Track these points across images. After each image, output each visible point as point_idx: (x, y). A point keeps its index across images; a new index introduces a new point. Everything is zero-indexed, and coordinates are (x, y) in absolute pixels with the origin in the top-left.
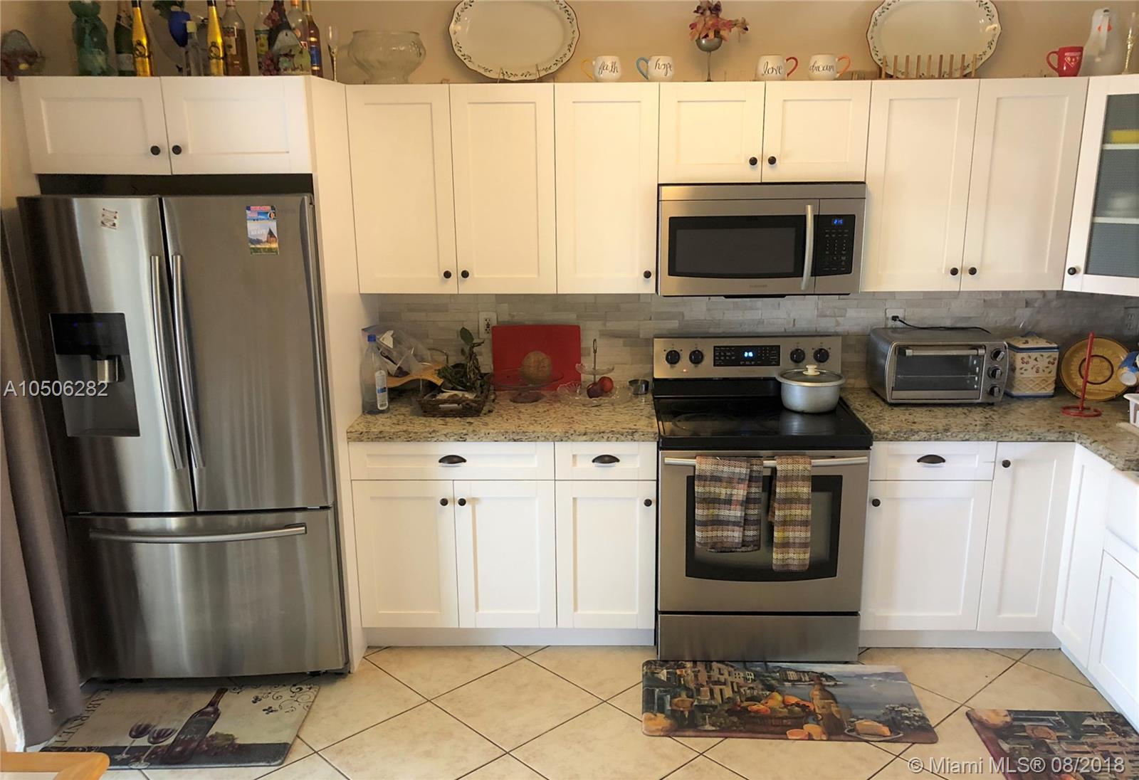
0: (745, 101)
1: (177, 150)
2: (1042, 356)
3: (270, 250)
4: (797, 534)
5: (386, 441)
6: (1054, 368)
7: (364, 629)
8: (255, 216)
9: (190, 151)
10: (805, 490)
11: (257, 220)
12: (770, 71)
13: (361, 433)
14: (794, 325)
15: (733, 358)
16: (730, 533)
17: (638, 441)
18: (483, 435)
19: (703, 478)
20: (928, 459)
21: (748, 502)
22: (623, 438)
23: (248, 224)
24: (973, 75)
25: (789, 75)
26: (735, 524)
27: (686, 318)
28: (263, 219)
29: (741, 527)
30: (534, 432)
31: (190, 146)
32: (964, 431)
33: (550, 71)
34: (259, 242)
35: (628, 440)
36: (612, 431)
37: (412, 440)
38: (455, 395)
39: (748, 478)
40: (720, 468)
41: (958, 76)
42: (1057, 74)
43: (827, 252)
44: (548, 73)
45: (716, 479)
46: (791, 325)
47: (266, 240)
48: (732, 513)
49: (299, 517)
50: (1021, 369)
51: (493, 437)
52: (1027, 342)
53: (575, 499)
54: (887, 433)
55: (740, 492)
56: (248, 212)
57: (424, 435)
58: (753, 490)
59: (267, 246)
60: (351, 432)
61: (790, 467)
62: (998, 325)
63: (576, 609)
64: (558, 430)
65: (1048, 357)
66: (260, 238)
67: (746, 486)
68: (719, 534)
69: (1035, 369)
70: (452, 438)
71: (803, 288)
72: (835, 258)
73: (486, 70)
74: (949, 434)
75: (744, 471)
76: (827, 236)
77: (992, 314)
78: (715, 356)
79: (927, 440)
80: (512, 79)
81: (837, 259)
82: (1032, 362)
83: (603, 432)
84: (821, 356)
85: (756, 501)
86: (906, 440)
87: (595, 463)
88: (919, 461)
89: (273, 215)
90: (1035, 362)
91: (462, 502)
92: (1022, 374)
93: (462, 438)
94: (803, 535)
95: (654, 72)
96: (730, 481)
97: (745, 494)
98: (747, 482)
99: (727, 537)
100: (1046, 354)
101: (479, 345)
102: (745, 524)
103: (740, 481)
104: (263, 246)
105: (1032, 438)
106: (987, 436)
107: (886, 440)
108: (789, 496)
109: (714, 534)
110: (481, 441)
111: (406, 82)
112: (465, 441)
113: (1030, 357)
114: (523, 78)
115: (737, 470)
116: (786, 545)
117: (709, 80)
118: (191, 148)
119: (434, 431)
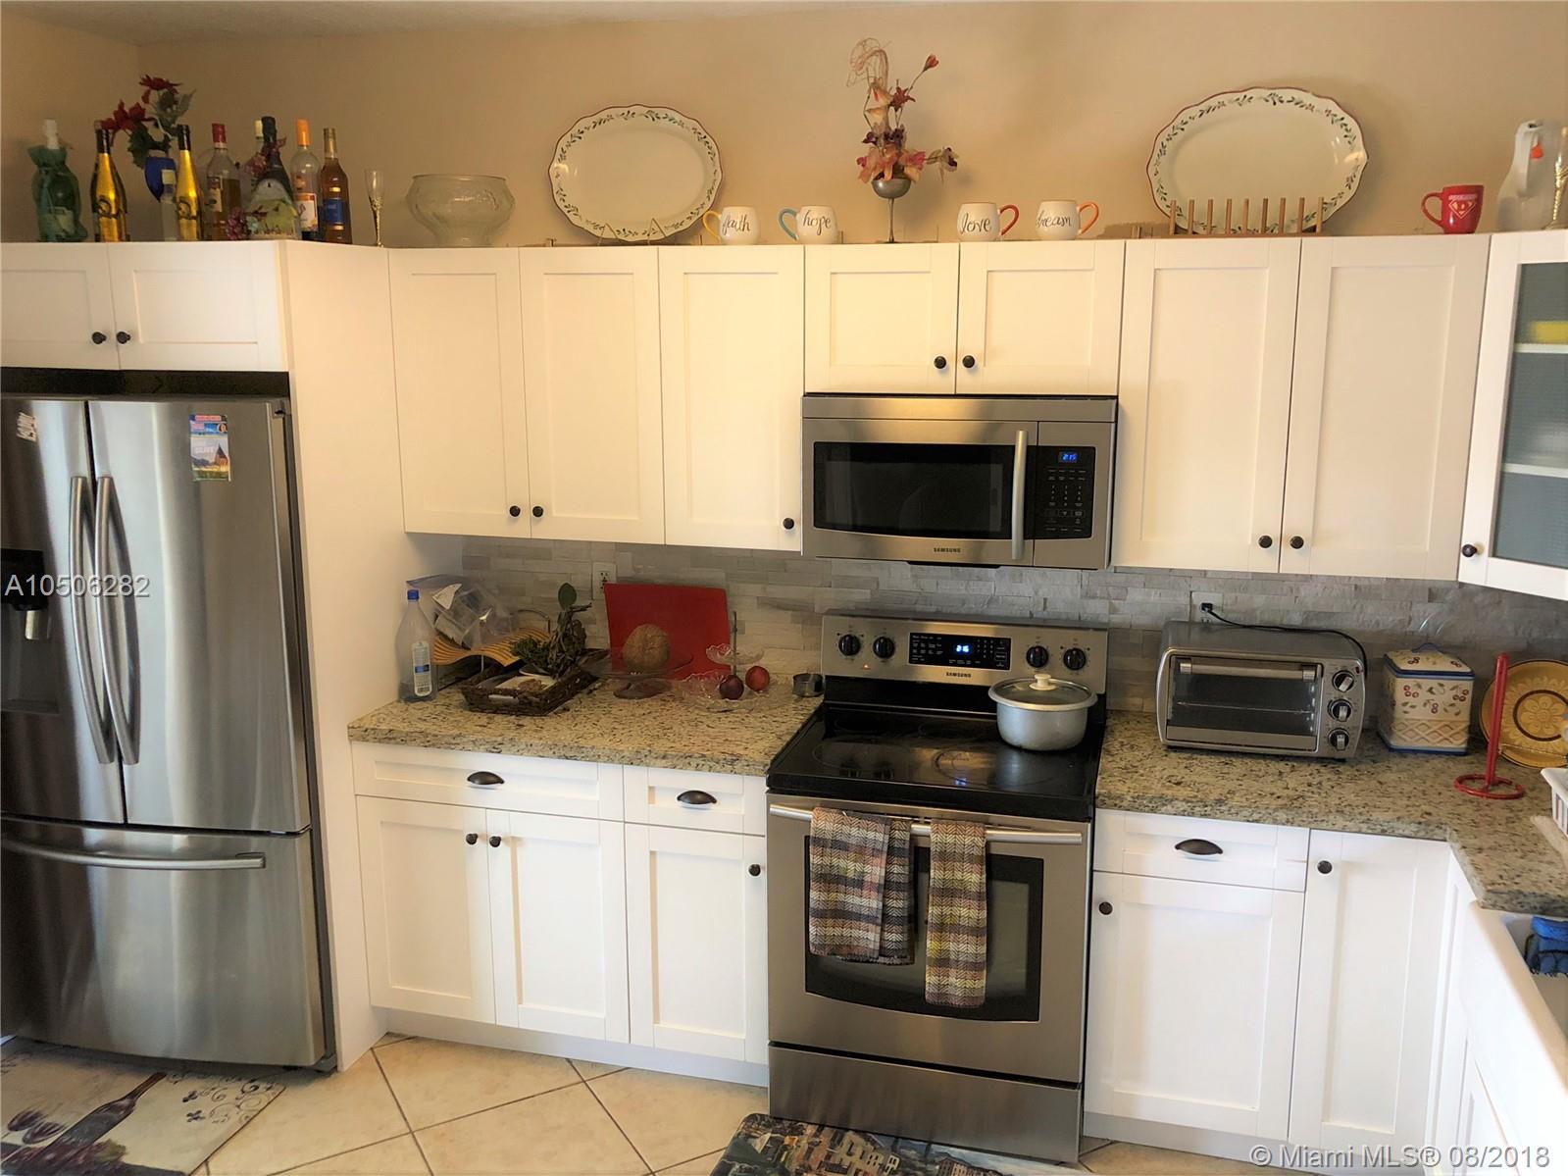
0: (929, 272)
1: (123, 338)
2: (1441, 685)
3: (219, 475)
4: (962, 947)
5: (397, 743)
6: (1465, 707)
7: (374, 1009)
8: (201, 428)
9: (141, 340)
10: (974, 877)
11: (204, 434)
12: (971, 228)
13: (366, 731)
14: (1045, 608)
15: (939, 653)
16: (862, 933)
17: (740, 774)
18: (523, 746)
19: (821, 842)
20: (1194, 846)
21: (887, 887)
22: (718, 767)
23: (192, 439)
24: (1318, 230)
25: (1005, 234)
26: (870, 919)
27: (881, 588)
28: (212, 433)
29: (877, 925)
30: (593, 747)
31: (140, 334)
32: (1250, 807)
33: (681, 228)
34: (204, 463)
35: (725, 771)
36: (703, 756)
37: (430, 746)
38: (533, 680)
39: (886, 848)
40: (846, 829)
41: (1295, 231)
42: (1441, 230)
43: (1052, 504)
44: (679, 230)
45: (839, 846)
46: (1040, 609)
47: (214, 460)
48: (865, 902)
49: (255, 843)
50: (1405, 704)
51: (537, 751)
52: (1416, 661)
53: (653, 853)
54: (1121, 798)
55: (876, 871)
56: (192, 422)
57: (446, 739)
58: (896, 869)
59: (215, 469)
60: (353, 727)
61: (950, 839)
62: (1381, 627)
63: (657, 1019)
64: (627, 748)
65: (1453, 689)
66: (207, 458)
67: (884, 862)
68: (846, 932)
69: (1429, 707)
70: (482, 747)
71: (1014, 558)
72: (1065, 513)
73: (596, 226)
74: (1223, 808)
75: (880, 837)
76: (1051, 478)
77: (1370, 609)
78: (912, 648)
79: (1188, 815)
80: (630, 239)
81: (1068, 513)
82: (1424, 695)
83: (690, 757)
84: (1075, 660)
85: (899, 887)
86: (1153, 811)
87: (681, 802)
88: (1178, 847)
89: (223, 428)
90: (1429, 696)
91: (496, 842)
92: (1406, 712)
93: (496, 749)
94: (971, 949)
95: (804, 230)
96: (861, 851)
97: (883, 874)
98: (885, 856)
99: (859, 938)
100: (1449, 683)
101: (584, 609)
102: (883, 920)
103: (875, 852)
104: (210, 470)
105: (1368, 828)
106: (1290, 817)
107: (1120, 807)
108: (949, 885)
109: (838, 931)
110: (522, 754)
111: (488, 245)
112: (499, 752)
113: (1419, 686)
114: (645, 238)
115: (871, 835)
116: (943, 962)
117: (892, 242)
118: (142, 337)
119: (460, 735)
